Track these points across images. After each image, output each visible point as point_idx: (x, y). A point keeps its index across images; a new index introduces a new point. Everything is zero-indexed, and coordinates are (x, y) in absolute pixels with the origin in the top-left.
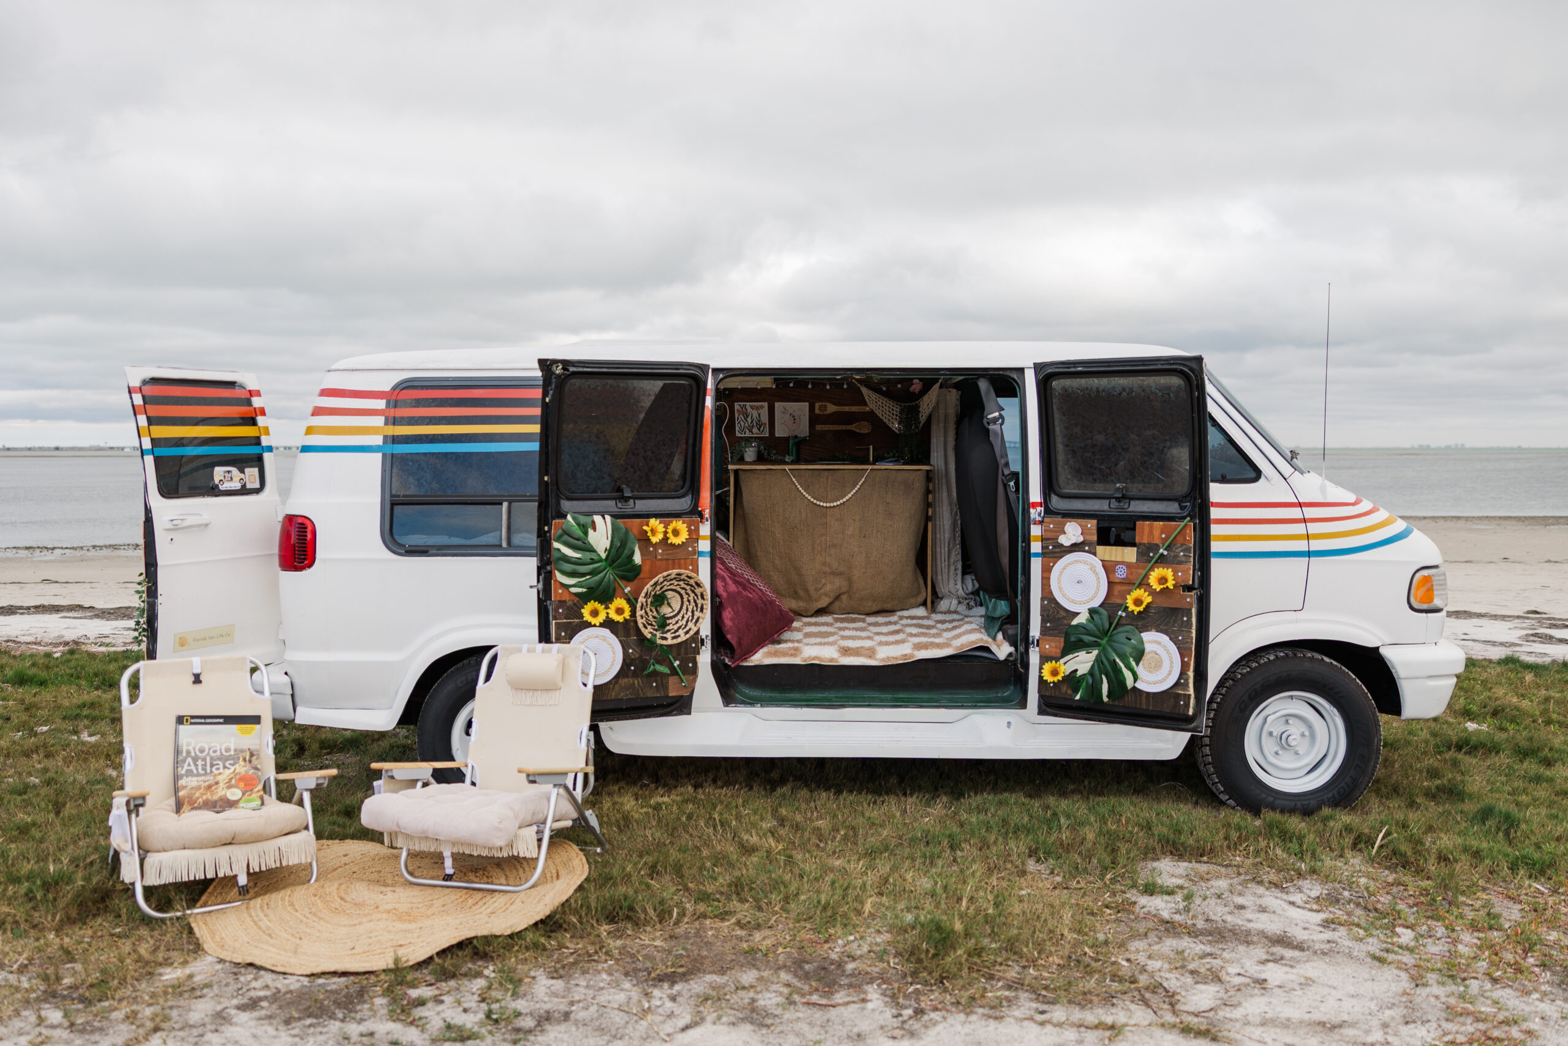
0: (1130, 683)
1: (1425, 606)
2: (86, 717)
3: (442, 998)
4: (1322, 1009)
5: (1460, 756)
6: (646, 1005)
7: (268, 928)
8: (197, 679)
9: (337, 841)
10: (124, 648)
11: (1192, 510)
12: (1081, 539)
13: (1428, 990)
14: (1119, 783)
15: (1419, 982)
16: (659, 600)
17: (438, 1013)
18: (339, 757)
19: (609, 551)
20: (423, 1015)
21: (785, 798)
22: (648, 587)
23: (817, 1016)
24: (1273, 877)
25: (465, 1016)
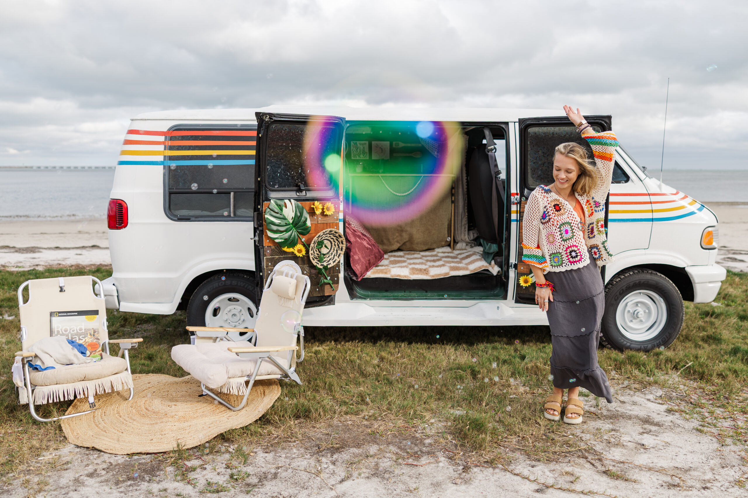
1: (708, 247)
3: (205, 466)
4: (678, 460)
5: (713, 320)
6: (319, 468)
7: (104, 427)
8: (62, 290)
9: (145, 374)
13: (729, 448)
15: (724, 444)
16: (320, 244)
17: (204, 476)
18: (145, 326)
19: (294, 219)
20: (195, 477)
21: (382, 347)
22: (316, 238)
23: (413, 471)
24: (637, 386)
25: (218, 477)
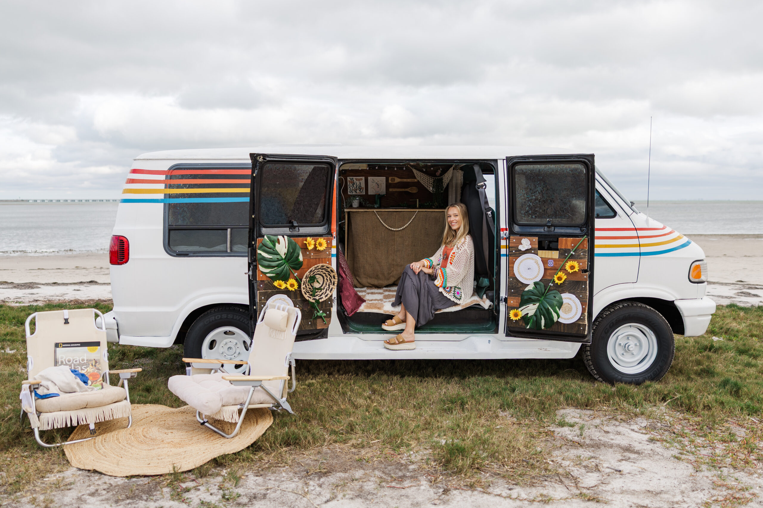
0: (555, 319)
1: (697, 280)
2: (8, 340)
3: (199, 487)
4: (651, 484)
5: (710, 354)
6: (306, 490)
7: (104, 452)
8: (66, 322)
9: (142, 405)
10: (29, 304)
11: (588, 232)
12: (530, 247)
13: (703, 473)
14: (544, 370)
15: (698, 469)
16: (312, 279)
17: (197, 496)
18: (143, 360)
19: (286, 254)
20: (189, 497)
21: (375, 380)
22: (307, 273)
23: (395, 493)
24: (623, 417)
25: (211, 497)
